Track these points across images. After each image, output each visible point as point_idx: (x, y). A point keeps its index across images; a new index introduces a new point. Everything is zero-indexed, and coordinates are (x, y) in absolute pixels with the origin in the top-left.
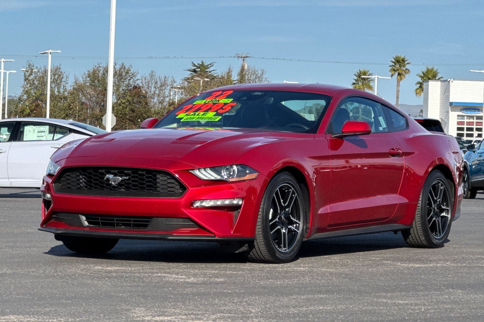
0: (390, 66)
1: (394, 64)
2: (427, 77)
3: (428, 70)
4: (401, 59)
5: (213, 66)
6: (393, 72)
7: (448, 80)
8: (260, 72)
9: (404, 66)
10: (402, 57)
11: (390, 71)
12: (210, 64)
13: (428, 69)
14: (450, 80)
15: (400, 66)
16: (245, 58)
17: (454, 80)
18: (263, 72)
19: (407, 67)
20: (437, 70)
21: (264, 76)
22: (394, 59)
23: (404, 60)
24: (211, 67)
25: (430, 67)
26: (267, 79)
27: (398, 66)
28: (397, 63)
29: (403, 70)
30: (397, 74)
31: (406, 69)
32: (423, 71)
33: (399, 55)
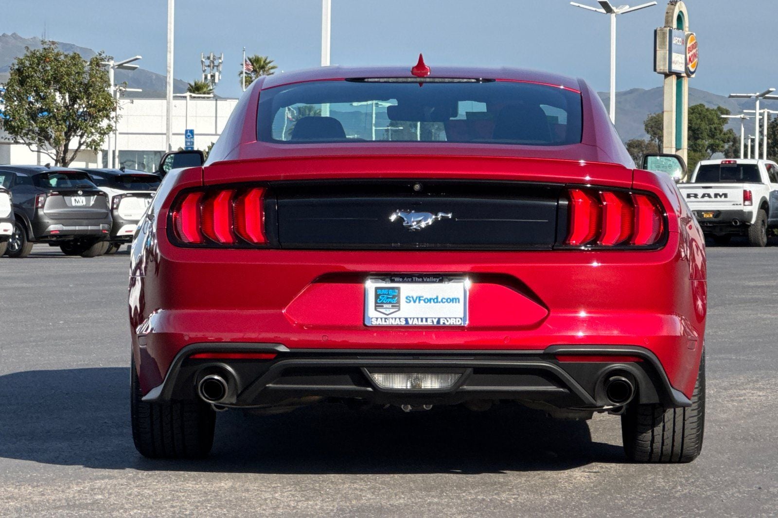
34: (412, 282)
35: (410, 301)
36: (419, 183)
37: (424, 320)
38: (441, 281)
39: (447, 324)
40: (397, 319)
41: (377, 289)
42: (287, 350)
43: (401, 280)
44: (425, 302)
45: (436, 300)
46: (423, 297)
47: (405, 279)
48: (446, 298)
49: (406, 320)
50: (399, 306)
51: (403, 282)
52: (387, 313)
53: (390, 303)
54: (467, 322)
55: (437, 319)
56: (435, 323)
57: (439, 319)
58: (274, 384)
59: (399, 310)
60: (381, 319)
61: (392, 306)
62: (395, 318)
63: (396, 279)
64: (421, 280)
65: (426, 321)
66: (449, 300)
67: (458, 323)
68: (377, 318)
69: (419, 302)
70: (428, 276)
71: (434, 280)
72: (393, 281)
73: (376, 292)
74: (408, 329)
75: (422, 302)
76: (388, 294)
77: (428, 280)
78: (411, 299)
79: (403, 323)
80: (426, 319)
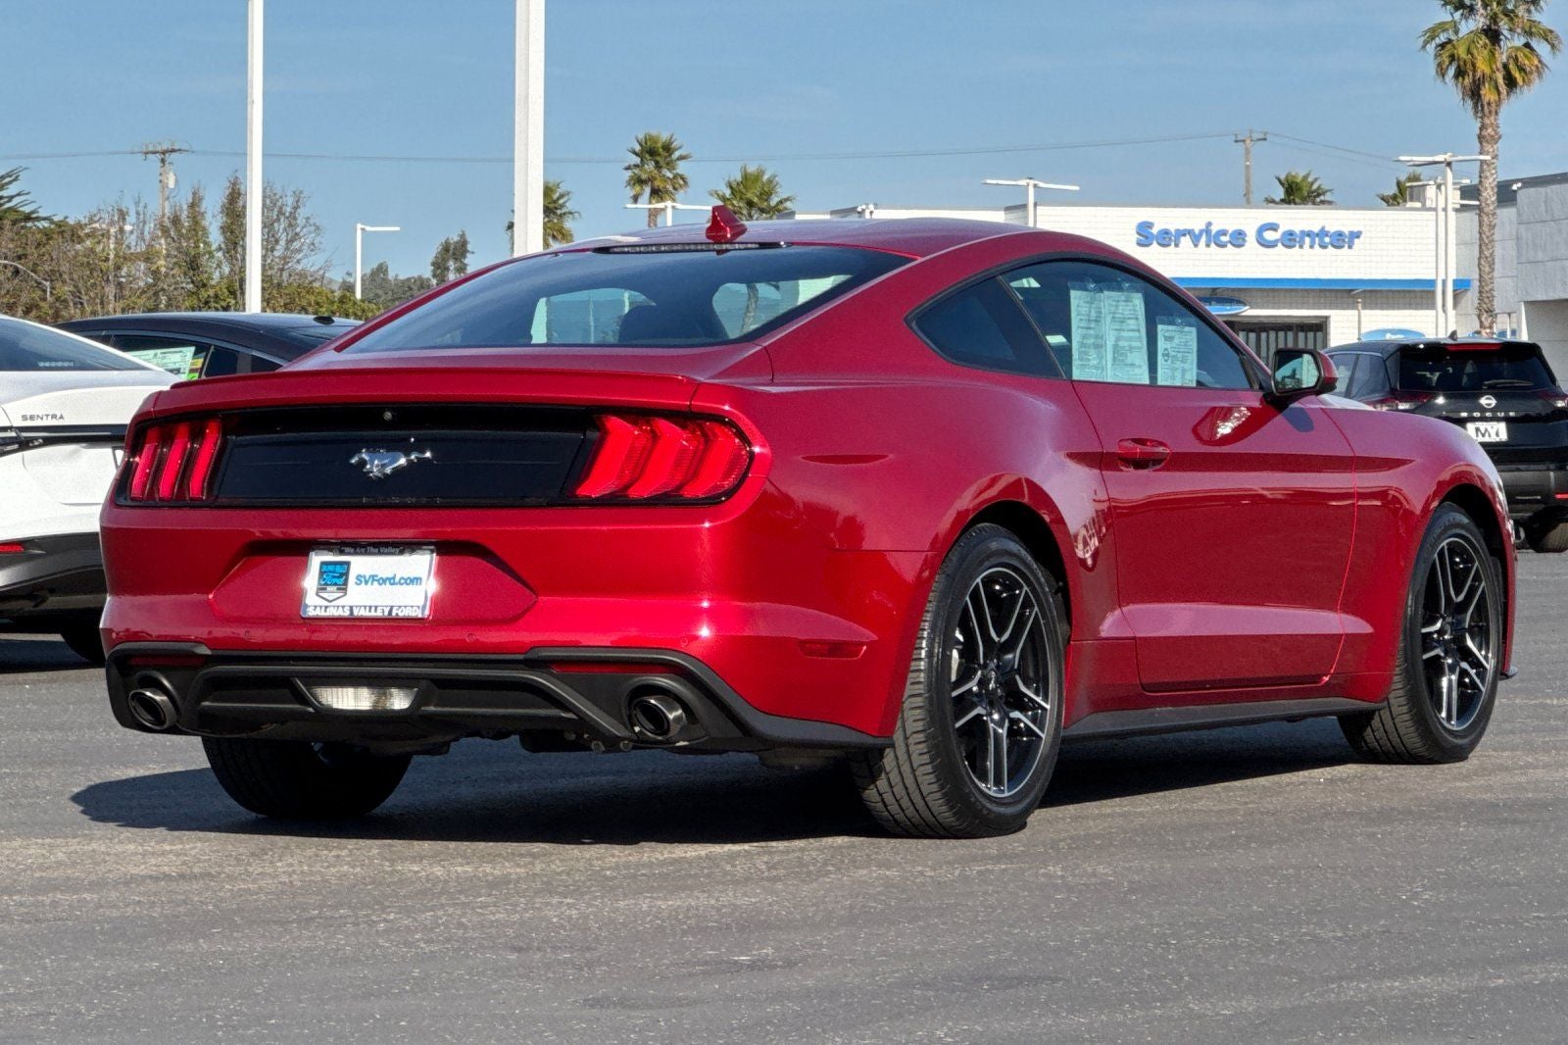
0: (628, 168)
1: (637, 160)
2: (741, 198)
3: (746, 177)
4: (659, 145)
5: (16, 179)
6: (638, 188)
7: (859, 209)
8: (290, 201)
9: (670, 165)
10: (664, 137)
11: (628, 183)
12: (8, 175)
13: (746, 175)
14: (864, 207)
15: (658, 166)
16: (167, 155)
17: (876, 208)
18: (298, 201)
19: (682, 168)
20: (775, 176)
21: (302, 213)
22: (640, 144)
23: (668, 148)
24: (10, 182)
25: (752, 169)
26: (311, 221)
27: (650, 166)
28: (647, 156)
29: (668, 178)
30: (647, 190)
31: (676, 176)
32: (732, 179)
33: (654, 133)
34: (366, 553)
35: (361, 582)
36: (391, 410)
37: (373, 609)
38: (401, 553)
39: (401, 615)
40: (340, 608)
41: (323, 564)
42: (209, 652)
43: (352, 550)
44: (380, 584)
45: (391, 581)
46: (377, 576)
47: (358, 550)
48: (406, 577)
49: (351, 608)
50: (345, 589)
51: (355, 553)
52: (330, 599)
53: (336, 584)
54: (427, 612)
55: (388, 608)
56: (386, 614)
57: (392, 607)
58: (213, 702)
59: (346, 594)
60: (321, 607)
61: (338, 589)
62: (338, 607)
63: (347, 550)
64: (377, 550)
65: (376, 610)
66: (408, 581)
67: (417, 613)
68: (316, 607)
69: (372, 584)
70: (386, 545)
71: (393, 550)
72: (342, 552)
73: (321, 568)
74: (352, 622)
75: (376, 583)
76: (334, 572)
77: (386, 550)
78: (363, 579)
79: (347, 613)
80: (376, 607)
